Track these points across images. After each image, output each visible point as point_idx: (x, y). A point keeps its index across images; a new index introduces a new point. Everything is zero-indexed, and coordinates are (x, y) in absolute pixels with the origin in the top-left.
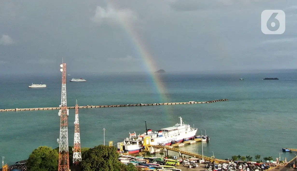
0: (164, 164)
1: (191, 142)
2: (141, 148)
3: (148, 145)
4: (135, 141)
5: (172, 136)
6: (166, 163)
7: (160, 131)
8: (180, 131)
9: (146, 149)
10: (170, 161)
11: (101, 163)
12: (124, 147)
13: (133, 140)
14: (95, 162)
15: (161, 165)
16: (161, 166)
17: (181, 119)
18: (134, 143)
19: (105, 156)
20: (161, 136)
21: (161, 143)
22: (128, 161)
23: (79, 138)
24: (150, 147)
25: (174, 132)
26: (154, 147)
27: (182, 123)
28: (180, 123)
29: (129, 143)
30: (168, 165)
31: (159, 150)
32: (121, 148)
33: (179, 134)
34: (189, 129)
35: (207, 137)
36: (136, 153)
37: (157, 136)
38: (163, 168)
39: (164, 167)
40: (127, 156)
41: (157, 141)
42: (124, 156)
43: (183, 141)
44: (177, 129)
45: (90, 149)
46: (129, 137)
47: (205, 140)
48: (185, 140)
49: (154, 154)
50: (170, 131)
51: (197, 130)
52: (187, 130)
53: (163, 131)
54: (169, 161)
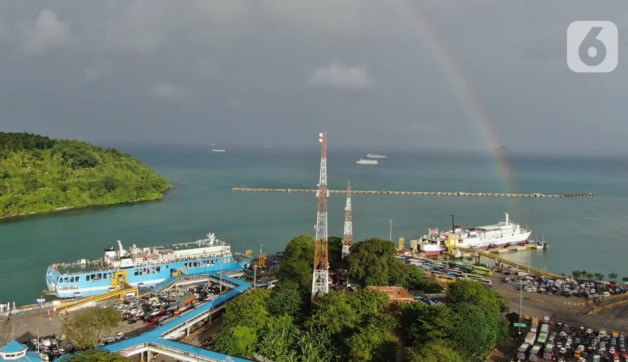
0: (469, 272)
1: (519, 248)
2: (443, 249)
3: (452, 246)
4: (435, 240)
5: (491, 238)
6: (474, 271)
7: (473, 230)
8: (504, 232)
9: (450, 251)
10: (479, 270)
11: (372, 260)
12: (419, 246)
13: (434, 238)
14: (365, 258)
15: (465, 272)
16: (463, 274)
17: (507, 215)
18: (433, 242)
19: (378, 252)
20: (474, 236)
21: (473, 245)
22: (420, 264)
23: (351, 229)
24: (455, 249)
25: (493, 233)
26: (462, 250)
27: (509, 222)
28: (505, 222)
29: (427, 242)
30: (475, 273)
31: (468, 255)
32: (415, 247)
33: (502, 236)
34: (518, 230)
35: (544, 243)
36: (434, 256)
37: (469, 235)
38: (466, 276)
39: (468, 276)
40: (421, 258)
41: (467, 243)
42: (417, 257)
43: (507, 245)
44: (499, 229)
45: (361, 243)
46: (427, 235)
47: (541, 247)
48: (511, 245)
49: (461, 258)
50: (488, 230)
51: (530, 233)
52: (514, 231)
53: (479, 229)
54: (477, 269)
